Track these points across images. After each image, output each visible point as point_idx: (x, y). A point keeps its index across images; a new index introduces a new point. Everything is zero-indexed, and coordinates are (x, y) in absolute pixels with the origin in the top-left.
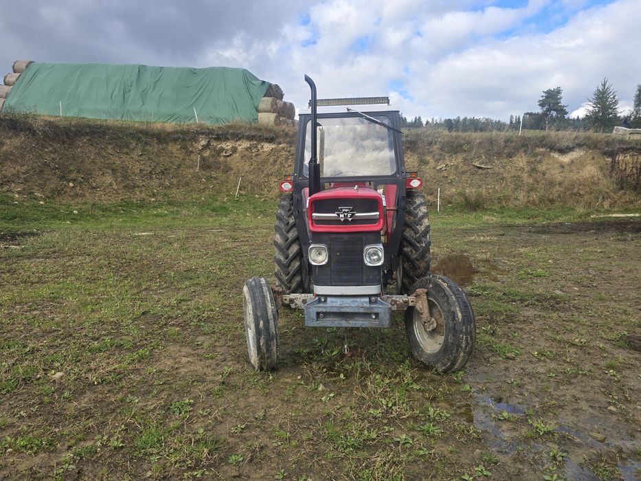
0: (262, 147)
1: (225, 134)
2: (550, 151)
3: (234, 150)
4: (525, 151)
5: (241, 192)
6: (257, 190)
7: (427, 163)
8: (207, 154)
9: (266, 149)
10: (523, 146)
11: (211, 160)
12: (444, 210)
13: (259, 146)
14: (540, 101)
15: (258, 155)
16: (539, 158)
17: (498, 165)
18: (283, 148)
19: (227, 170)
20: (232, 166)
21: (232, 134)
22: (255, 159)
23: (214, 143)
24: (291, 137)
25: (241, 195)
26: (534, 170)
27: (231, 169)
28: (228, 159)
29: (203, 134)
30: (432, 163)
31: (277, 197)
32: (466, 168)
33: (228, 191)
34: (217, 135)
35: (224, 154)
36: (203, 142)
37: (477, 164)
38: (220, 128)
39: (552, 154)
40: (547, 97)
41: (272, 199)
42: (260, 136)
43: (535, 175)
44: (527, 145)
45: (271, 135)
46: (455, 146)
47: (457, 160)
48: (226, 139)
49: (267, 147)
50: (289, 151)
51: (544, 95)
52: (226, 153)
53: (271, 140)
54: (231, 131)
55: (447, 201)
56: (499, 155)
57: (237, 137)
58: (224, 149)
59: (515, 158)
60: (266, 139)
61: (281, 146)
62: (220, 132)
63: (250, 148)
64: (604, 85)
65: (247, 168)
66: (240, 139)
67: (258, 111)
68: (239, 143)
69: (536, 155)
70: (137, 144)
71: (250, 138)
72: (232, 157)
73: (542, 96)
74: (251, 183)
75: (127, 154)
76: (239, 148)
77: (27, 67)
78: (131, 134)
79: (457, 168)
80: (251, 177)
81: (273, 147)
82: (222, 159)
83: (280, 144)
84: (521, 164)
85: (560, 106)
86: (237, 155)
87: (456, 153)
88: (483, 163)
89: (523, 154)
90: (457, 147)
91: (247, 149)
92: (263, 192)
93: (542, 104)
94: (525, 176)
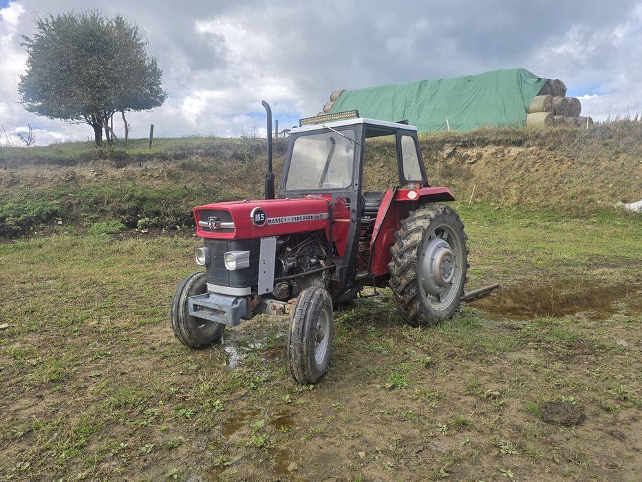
0: (509, 152)
1: (471, 142)
3: (480, 156)
5: (476, 200)
6: (495, 198)
8: (451, 162)
9: (513, 154)
11: (455, 167)
13: (506, 151)
15: (503, 160)
18: (532, 152)
19: (468, 176)
20: (475, 173)
21: (479, 140)
22: (499, 164)
23: (460, 151)
24: (542, 138)
25: (475, 203)
27: (473, 176)
28: (473, 166)
29: (449, 142)
31: (513, 205)
33: (464, 198)
34: (463, 142)
35: (469, 161)
36: (449, 150)
38: (466, 135)
41: (508, 207)
42: (507, 140)
45: (519, 138)
48: (472, 146)
49: (515, 151)
50: (538, 155)
52: (470, 160)
53: (519, 144)
54: (477, 137)
57: (483, 142)
58: (469, 156)
60: (513, 142)
61: (530, 149)
62: (466, 139)
63: (496, 153)
65: (489, 175)
66: (487, 144)
67: (528, 111)
68: (486, 148)
70: (380, 157)
71: (497, 143)
72: (476, 164)
74: (490, 190)
75: (370, 166)
76: (485, 155)
77: (339, 96)
78: (377, 148)
80: (491, 184)
81: (521, 150)
82: (465, 166)
83: (529, 146)
86: (482, 161)
91: (492, 155)
92: (500, 200)
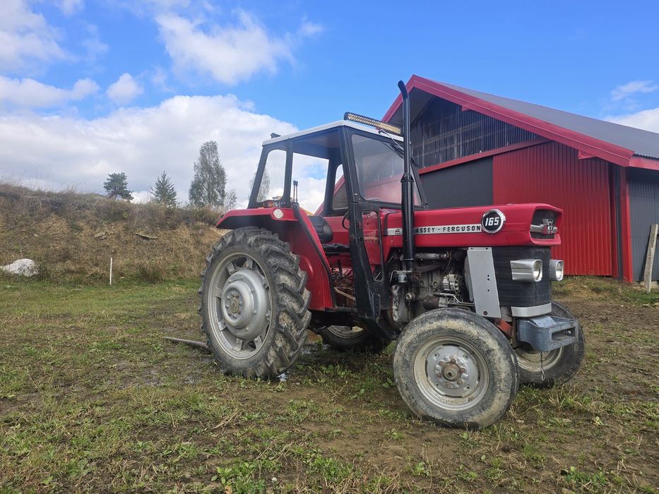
2: (210, 226)
4: (187, 224)
7: (80, 229)
10: (184, 219)
12: (118, 282)
14: (105, 183)
16: (200, 231)
17: (162, 236)
26: (198, 242)
30: (87, 230)
32: (128, 238)
37: (141, 234)
39: (211, 228)
40: (113, 181)
43: (200, 247)
44: (188, 218)
46: (112, 213)
47: (119, 227)
51: (109, 178)
55: (119, 273)
56: (162, 226)
59: (178, 230)
64: (164, 177)
69: (198, 228)
73: (108, 179)
79: (118, 237)
84: (185, 237)
85: (126, 191)
87: (115, 220)
88: (147, 233)
89: (185, 227)
90: (114, 214)
93: (108, 187)
94: (192, 248)
